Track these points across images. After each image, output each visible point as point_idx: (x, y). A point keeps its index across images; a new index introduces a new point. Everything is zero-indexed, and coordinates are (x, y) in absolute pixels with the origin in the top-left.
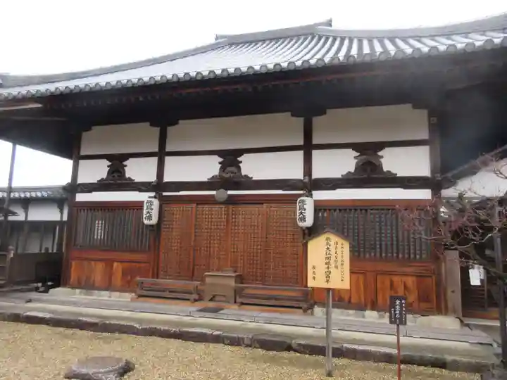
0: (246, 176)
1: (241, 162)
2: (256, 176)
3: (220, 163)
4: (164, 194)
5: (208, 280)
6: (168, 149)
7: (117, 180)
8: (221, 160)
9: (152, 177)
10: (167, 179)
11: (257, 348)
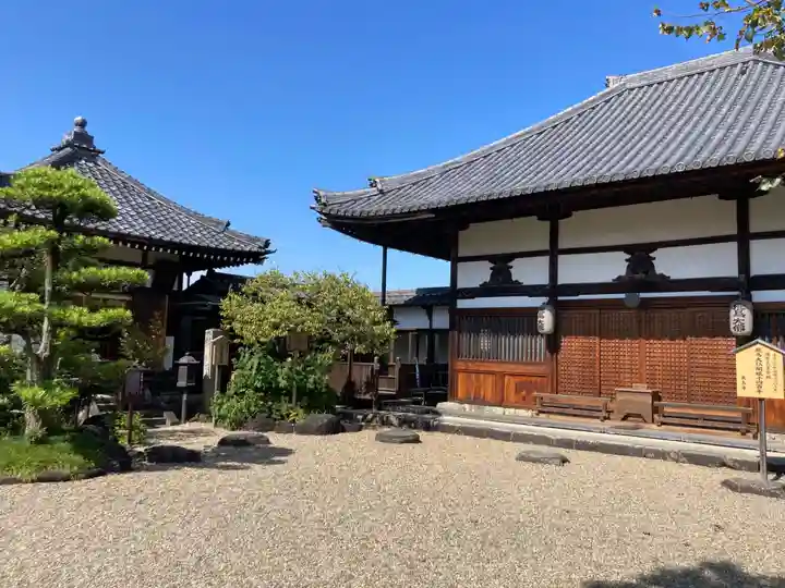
0: (662, 276)
1: (654, 259)
2: (675, 275)
3: (627, 260)
4: (560, 298)
5: (620, 397)
6: (562, 245)
7: (502, 283)
8: (628, 256)
9: (544, 280)
10: (561, 280)
11: (684, 462)
